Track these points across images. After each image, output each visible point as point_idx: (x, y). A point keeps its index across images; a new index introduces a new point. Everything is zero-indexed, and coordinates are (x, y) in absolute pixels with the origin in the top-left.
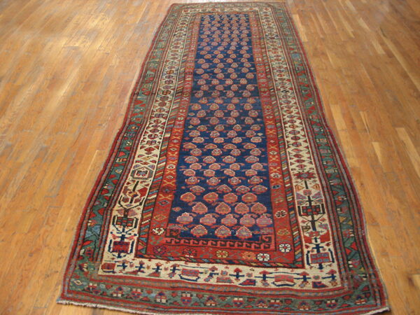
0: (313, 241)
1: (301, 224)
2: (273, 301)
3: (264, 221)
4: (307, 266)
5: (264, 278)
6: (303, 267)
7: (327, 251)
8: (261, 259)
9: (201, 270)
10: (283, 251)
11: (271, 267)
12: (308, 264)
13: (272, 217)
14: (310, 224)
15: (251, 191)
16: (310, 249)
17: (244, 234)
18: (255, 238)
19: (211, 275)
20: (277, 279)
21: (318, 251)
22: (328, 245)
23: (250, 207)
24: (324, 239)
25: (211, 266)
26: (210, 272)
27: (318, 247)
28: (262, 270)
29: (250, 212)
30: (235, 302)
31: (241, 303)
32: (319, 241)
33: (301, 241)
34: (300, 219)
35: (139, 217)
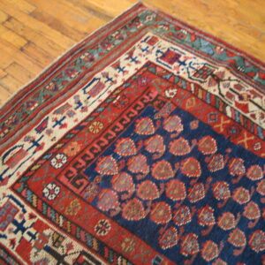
0: (33, 231)
1: (68, 240)
2: (6, 131)
3: (108, 201)
4: (10, 193)
5: (35, 143)
6: (12, 188)
7: (6, 232)
8: (58, 156)
9: (92, 99)
10: (50, 186)
11: (40, 158)
12: (11, 197)
13: (107, 214)
14: (60, 251)
15: (172, 223)
16: (26, 216)
17: (106, 166)
18: (91, 171)
19: (79, 103)
20: (22, 153)
21: (15, 223)
22: (13, 242)
23: (145, 203)
24: (24, 247)
25: (91, 110)
26: (84, 105)
27: (21, 228)
28: (46, 148)
29: (134, 195)
30: (34, 103)
31: (29, 107)
32: (28, 238)
33: (45, 217)
34: (78, 247)
35: (205, 86)
